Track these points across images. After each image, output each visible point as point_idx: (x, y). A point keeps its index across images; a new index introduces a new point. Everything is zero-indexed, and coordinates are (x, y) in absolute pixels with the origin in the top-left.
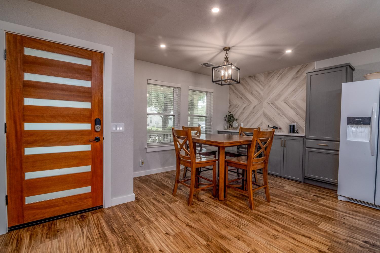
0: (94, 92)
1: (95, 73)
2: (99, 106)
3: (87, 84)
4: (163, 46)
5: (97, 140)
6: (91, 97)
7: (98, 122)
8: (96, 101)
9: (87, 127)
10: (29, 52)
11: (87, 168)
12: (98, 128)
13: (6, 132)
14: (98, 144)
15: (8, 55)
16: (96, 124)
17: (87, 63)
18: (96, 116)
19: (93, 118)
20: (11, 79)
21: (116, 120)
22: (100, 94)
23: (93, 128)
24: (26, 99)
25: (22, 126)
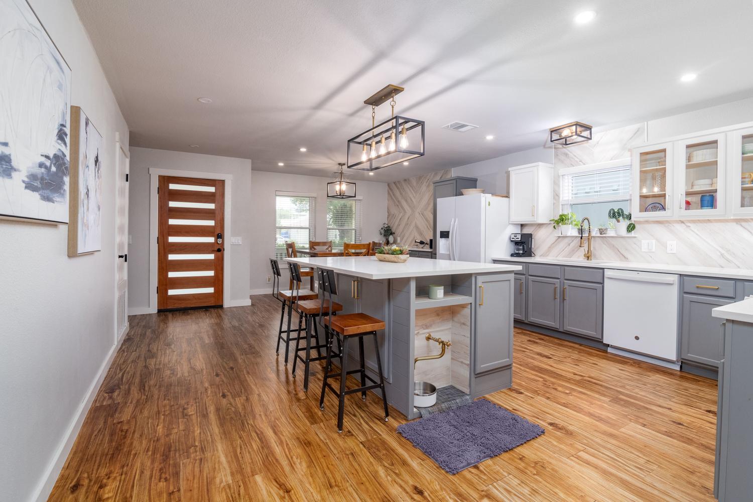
0: (217, 212)
1: (218, 197)
2: (220, 223)
3: (212, 206)
4: (281, 164)
5: (219, 250)
6: (215, 216)
7: (220, 236)
8: (219, 219)
9: (211, 240)
10: (172, 186)
11: (211, 273)
12: (220, 241)
13: (158, 243)
14: (219, 253)
15: (160, 191)
16: (218, 238)
17: (212, 189)
18: (218, 231)
19: (216, 233)
20: (161, 207)
21: (234, 234)
22: (221, 215)
23: (216, 241)
24: (170, 220)
25: (167, 239)
